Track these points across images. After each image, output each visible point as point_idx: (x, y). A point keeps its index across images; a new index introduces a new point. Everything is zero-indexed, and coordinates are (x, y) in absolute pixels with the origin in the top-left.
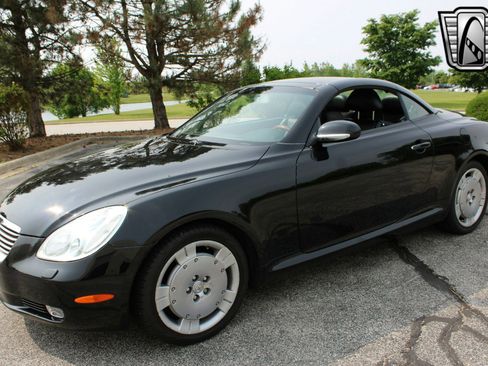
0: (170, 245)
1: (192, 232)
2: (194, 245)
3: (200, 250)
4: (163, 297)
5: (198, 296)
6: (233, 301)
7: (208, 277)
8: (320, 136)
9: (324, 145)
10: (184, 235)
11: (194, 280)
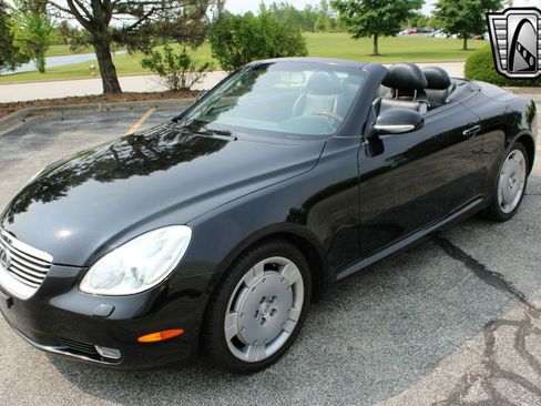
0: (240, 267)
1: (260, 249)
2: (262, 263)
3: (268, 267)
4: (232, 325)
5: (264, 319)
6: (297, 319)
7: (274, 298)
8: (377, 127)
9: (381, 137)
10: (252, 255)
11: (262, 302)
